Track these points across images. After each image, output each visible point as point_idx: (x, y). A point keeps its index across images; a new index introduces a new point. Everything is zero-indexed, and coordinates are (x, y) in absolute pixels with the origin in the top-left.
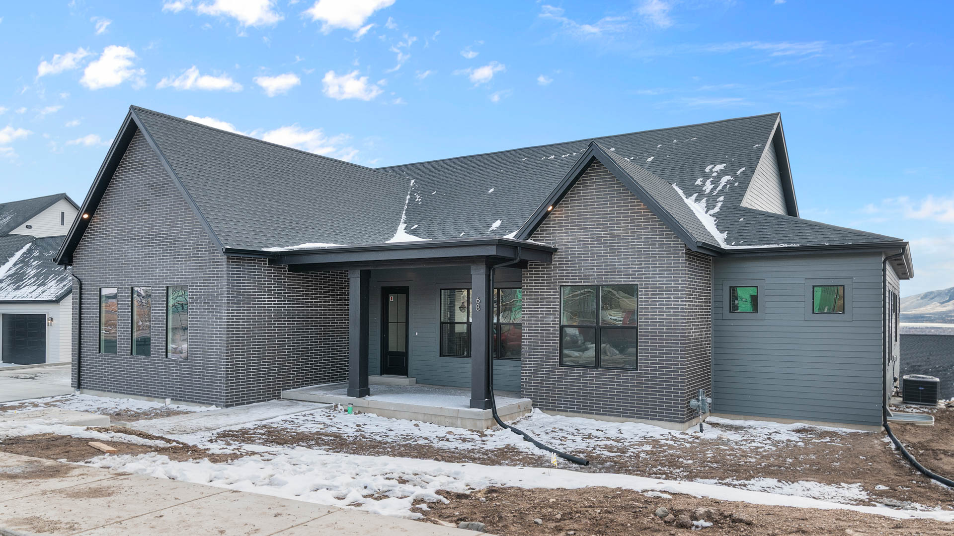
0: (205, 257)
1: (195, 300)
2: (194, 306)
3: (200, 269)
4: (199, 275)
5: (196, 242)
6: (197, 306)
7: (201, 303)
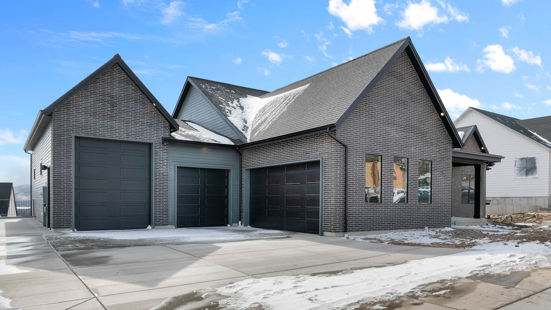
0: (441, 146)
1: (436, 170)
2: (435, 173)
3: (438, 152)
4: (438, 155)
5: (436, 137)
6: (437, 173)
7: (439, 172)
